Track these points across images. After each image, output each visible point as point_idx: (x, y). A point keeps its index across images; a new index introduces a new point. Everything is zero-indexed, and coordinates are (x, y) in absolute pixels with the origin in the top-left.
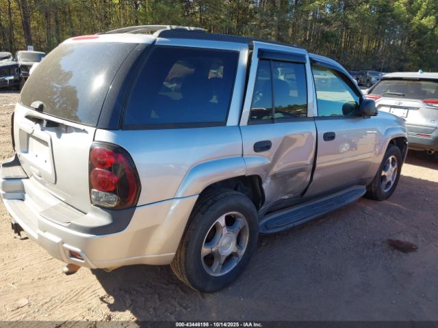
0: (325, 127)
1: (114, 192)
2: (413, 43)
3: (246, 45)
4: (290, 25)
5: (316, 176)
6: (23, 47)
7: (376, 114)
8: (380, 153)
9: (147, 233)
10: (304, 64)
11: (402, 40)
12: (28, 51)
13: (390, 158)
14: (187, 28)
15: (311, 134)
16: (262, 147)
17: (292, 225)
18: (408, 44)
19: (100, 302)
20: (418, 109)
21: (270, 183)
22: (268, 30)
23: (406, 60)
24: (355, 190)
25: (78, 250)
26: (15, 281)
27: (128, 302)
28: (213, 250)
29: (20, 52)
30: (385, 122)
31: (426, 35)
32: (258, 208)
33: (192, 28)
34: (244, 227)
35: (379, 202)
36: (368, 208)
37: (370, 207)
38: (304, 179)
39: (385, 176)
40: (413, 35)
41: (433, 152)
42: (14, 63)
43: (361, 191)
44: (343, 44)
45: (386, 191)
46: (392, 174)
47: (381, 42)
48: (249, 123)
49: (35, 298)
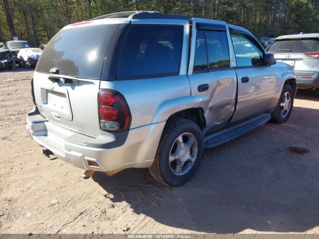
0: (242, 74)
1: (115, 120)
2: (293, 15)
3: (188, 21)
4: (203, 8)
5: (238, 107)
6: (8, 39)
7: (275, 63)
8: (278, 91)
9: (137, 146)
10: (225, 31)
11: (285, 14)
12: (14, 41)
13: (286, 94)
14: (149, 12)
15: (233, 79)
16: (203, 88)
17: (224, 141)
18: (289, 16)
19: (104, 198)
20: (302, 59)
21: (209, 114)
22: (187, 13)
23: (289, 28)
24: (264, 117)
25: (94, 160)
26: (45, 190)
27: (123, 196)
28: (176, 157)
29: (9, 42)
30: (281, 68)
31: (302, 9)
32: (202, 130)
33: (152, 12)
34: (194, 143)
35: (279, 125)
36: (273, 128)
37: (274, 128)
38: (230, 110)
39: (282, 106)
40: (292, 9)
41: (314, 89)
42: (6, 50)
43: (268, 117)
44: (242, 19)
45: (284, 117)
46: (287, 105)
47: (270, 16)
48: (193, 73)
49: (61, 198)
